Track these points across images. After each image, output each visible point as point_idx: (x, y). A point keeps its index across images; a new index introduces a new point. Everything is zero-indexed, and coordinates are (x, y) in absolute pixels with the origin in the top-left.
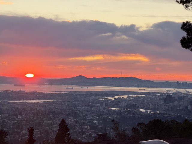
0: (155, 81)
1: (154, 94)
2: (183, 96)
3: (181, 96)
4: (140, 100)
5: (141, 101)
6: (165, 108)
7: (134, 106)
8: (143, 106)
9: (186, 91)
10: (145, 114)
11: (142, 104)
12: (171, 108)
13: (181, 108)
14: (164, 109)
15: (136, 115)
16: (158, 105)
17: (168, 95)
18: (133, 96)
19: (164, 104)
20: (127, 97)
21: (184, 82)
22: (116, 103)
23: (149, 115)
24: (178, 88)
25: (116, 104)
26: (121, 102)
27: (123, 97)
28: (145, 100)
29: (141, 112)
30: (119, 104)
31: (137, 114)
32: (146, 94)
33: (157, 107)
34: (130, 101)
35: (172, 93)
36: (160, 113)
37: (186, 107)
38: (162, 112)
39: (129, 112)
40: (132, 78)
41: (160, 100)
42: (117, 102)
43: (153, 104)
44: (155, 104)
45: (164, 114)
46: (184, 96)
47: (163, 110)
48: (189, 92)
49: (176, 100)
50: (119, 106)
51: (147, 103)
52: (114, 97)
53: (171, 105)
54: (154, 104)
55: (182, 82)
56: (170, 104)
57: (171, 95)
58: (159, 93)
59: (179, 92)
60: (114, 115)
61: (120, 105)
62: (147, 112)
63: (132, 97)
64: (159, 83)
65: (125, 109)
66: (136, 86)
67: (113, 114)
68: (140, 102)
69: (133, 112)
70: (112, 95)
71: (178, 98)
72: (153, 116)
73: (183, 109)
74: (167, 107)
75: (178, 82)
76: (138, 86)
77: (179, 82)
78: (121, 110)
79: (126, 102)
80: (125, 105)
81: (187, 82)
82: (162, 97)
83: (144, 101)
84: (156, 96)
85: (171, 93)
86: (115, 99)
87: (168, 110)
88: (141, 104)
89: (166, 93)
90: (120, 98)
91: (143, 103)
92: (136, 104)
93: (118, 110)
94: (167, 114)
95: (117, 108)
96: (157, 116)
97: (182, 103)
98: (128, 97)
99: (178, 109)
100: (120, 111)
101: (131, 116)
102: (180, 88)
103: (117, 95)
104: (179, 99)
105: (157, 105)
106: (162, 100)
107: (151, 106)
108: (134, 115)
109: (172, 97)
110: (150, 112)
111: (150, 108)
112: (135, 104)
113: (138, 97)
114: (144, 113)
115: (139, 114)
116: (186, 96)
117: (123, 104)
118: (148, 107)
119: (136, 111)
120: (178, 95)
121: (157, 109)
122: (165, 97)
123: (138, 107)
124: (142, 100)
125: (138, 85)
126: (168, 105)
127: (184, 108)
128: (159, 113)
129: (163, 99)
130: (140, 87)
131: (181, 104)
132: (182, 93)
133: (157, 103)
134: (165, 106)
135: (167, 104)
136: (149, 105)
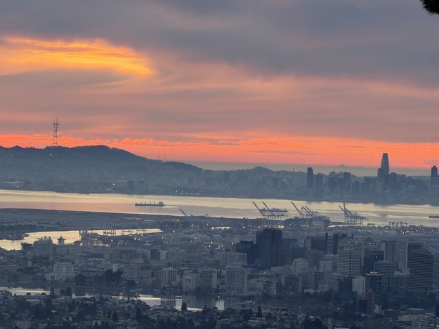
0: (205, 168)
1: (202, 223)
2: (330, 234)
3: (323, 233)
4: (139, 250)
5: (144, 256)
6: (251, 290)
7: (112, 278)
8: (151, 280)
9: (346, 212)
10: (163, 314)
11: (150, 272)
12: (279, 286)
13: (324, 288)
14: (246, 293)
15: (121, 321)
16: (219, 276)
17: (266, 230)
18: (109, 233)
19: (248, 272)
20: (79, 239)
21: (337, 172)
22: (30, 264)
23: (180, 319)
24: (309, 200)
25: (29, 271)
26: (51, 258)
27: (61, 240)
28: (163, 254)
29: (144, 306)
30: (42, 272)
31: (127, 316)
32: (166, 223)
33: (214, 286)
34: (92, 255)
35: (283, 219)
36: (227, 312)
37: (346, 284)
38: (237, 306)
39: (88, 309)
40: (100, 152)
41: (228, 250)
42: (34, 260)
43: (196, 272)
44: (209, 269)
45: (247, 315)
46: (336, 237)
47: (243, 298)
48: (356, 217)
49: (299, 253)
50: (44, 279)
51: (169, 265)
52: (20, 238)
53: (277, 275)
54: (200, 271)
55: (328, 174)
56: (274, 269)
57: (280, 231)
58: (223, 221)
59: (315, 218)
60: (20, 319)
61: (48, 276)
62: (168, 308)
63: (103, 239)
64: (226, 175)
65: (70, 295)
66: (119, 190)
67: (13, 317)
68: (141, 261)
69: (109, 304)
70: (11, 228)
71: (309, 245)
72: (197, 324)
73: (331, 290)
74: (260, 285)
75: (310, 170)
76: (130, 190)
77: (315, 172)
78: (52, 296)
79: (77, 261)
80: (72, 274)
81: (352, 173)
82: (236, 240)
83: (155, 254)
84: (211, 233)
85: (277, 222)
86: (25, 246)
87: (266, 297)
88: (142, 268)
89: (258, 221)
90: (50, 241)
91: (154, 263)
92: (119, 272)
93: (37, 296)
94: (259, 315)
95: (34, 288)
96: (215, 323)
97: (326, 265)
98: (85, 238)
99: (311, 291)
100: (48, 300)
101: (99, 323)
102: (319, 199)
103: (34, 229)
104: (313, 247)
105: (215, 275)
106: (238, 251)
107: (189, 280)
108: (111, 321)
109: (284, 237)
110: (184, 307)
111: (184, 286)
112: (115, 268)
113: (129, 239)
114: (156, 310)
115: (133, 315)
116: (344, 236)
117: (62, 272)
118: (174, 283)
119: (121, 302)
120: (309, 231)
121: (217, 294)
122: (251, 237)
123: (131, 284)
124: (148, 253)
125: (131, 183)
126: (267, 276)
127: (336, 288)
128: (224, 312)
129: (244, 247)
130: (137, 194)
131: (321, 270)
132: (327, 222)
133: (217, 264)
134: (250, 277)
135: (263, 269)
136: (181, 273)
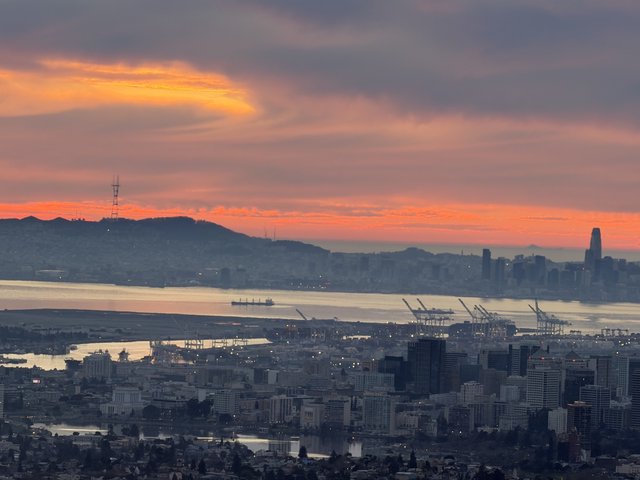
0: (333, 249)
1: (329, 330)
2: (516, 346)
3: (505, 345)
4: (237, 370)
5: (244, 379)
6: (400, 427)
7: (197, 410)
8: (255, 413)
9: (538, 312)
10: (272, 463)
11: (251, 402)
12: (442, 424)
13: (506, 425)
14: (393, 433)
15: (211, 473)
16: (354, 408)
17: (423, 341)
18: (195, 344)
19: (395, 401)
22: (78, 390)
23: (297, 470)
24: (485, 296)
25: (77, 400)
26: (109, 381)
27: (123, 354)
28: (272, 375)
29: (245, 451)
30: (96, 402)
31: (219, 466)
32: (276, 330)
33: (347, 421)
34: (168, 378)
35: (447, 324)
36: (366, 461)
37: (539, 419)
38: (380, 452)
40: (184, 223)
41: (366, 369)
42: (84, 384)
43: (319, 401)
44: (339, 398)
45: (395, 464)
46: (525, 350)
47: (390, 440)
48: (554, 321)
49: (471, 374)
50: (99, 413)
51: (281, 392)
52: (64, 352)
53: (439, 406)
54: (326, 399)
55: (512, 258)
56: (435, 398)
57: (442, 342)
58: (359, 327)
59: (491, 323)
60: (64, 470)
61: (104, 408)
62: (280, 454)
63: (184, 353)
64: (364, 260)
66: (208, 282)
67: (53, 468)
68: (239, 385)
69: (192, 449)
70: (51, 338)
71: (484, 362)
72: (321, 477)
73: (517, 428)
74: (413, 421)
75: (487, 252)
76: (224, 282)
77: (494, 256)
78: (111, 437)
79: (146, 385)
80: (140, 404)
82: (379, 354)
83: (261, 376)
84: (342, 346)
85: (438, 329)
86: (71, 363)
87: (422, 438)
88: (242, 396)
89: (410, 328)
90: (107, 356)
91: (259, 389)
92: (208, 403)
93: (88, 437)
94: (413, 464)
95: (84, 424)
96: (348, 477)
97: (509, 392)
98: (158, 351)
99: (488, 429)
100: (105, 442)
101: (179, 476)
102: (498, 295)
103: (84, 339)
104: (490, 366)
105: (347, 407)
106: (381, 370)
107: (311, 414)
108: (195, 474)
109: (449, 350)
110: (303, 452)
111: (303, 423)
112: (202, 396)
114: (262, 458)
115: (229, 464)
116: (536, 349)
117: (125, 401)
118: (288, 418)
119: (211, 445)
120: (485, 341)
121: (352, 434)
122: (400, 351)
123: (225, 418)
124: (250, 374)
125: (225, 272)
126: (423, 408)
127: (525, 425)
128: (361, 460)
129: (390, 364)
130: (234, 288)
131: (503, 399)
132: (512, 328)
133: (350, 391)
134: (399, 409)
135: (417, 397)
136: (299, 403)
